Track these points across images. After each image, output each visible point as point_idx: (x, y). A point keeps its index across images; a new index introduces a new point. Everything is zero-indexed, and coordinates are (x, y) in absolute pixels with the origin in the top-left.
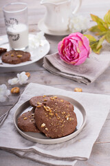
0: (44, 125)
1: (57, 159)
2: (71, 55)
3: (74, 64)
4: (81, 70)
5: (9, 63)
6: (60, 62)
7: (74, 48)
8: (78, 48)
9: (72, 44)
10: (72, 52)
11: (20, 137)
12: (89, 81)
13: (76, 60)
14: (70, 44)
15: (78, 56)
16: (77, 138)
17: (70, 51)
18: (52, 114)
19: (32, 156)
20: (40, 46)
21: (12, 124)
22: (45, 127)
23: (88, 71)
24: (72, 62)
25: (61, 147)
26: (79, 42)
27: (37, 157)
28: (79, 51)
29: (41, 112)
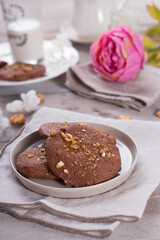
0: (61, 164)
1: (84, 220)
2: (113, 62)
3: (118, 78)
4: (130, 89)
5: (10, 80)
6: (94, 77)
7: (118, 51)
8: (124, 50)
9: (114, 44)
10: (115, 58)
11: (21, 188)
12: (144, 104)
13: (121, 71)
14: (110, 45)
15: (125, 64)
16: (121, 189)
17: (111, 56)
18: (76, 147)
19: (39, 216)
20: (63, 58)
21: (7, 167)
22: (62, 168)
23: (142, 91)
24: (115, 75)
25: (91, 203)
26: (127, 40)
27: (48, 218)
28: (125, 55)
29: (57, 143)
